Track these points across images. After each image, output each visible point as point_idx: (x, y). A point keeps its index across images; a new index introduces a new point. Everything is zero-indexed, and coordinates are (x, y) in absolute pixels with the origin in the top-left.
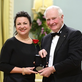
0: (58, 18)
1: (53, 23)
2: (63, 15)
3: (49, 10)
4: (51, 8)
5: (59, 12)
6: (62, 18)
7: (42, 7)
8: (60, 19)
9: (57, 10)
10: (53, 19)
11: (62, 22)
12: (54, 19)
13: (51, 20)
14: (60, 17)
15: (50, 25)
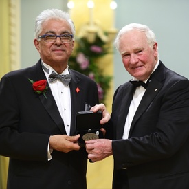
0: (148, 50)
1: (137, 61)
2: (156, 44)
3: (126, 33)
4: (131, 29)
5: (148, 36)
6: (154, 49)
7: (88, 24)
8: (151, 52)
9: (144, 32)
10: (135, 53)
11: (156, 58)
12: (138, 52)
13: (132, 55)
14: (151, 47)
15: (131, 66)
